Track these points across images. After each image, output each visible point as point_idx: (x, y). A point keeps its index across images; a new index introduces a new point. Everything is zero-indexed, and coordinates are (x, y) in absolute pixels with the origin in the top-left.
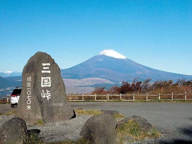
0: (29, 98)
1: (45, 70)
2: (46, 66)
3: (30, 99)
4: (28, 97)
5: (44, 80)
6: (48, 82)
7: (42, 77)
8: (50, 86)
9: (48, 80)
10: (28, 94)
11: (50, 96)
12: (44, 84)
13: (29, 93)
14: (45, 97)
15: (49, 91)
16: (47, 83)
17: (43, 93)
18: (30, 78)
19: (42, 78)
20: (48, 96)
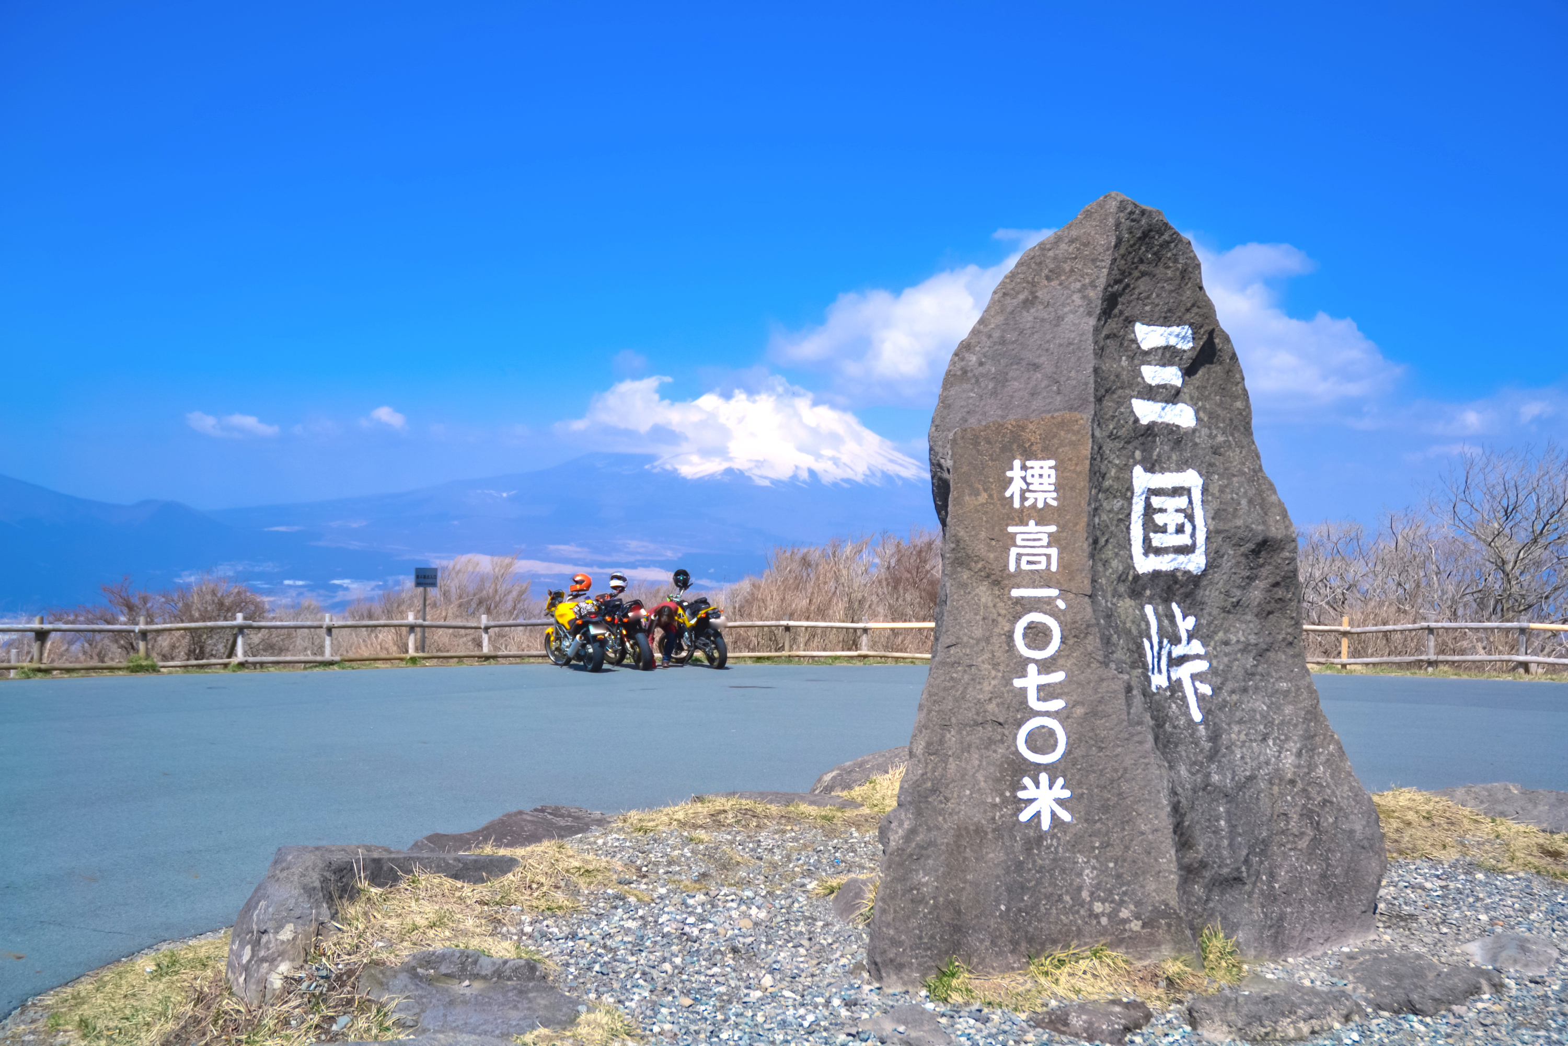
0: (1046, 692)
1: (1151, 393)
2: (1167, 355)
3: (1058, 706)
4: (1031, 681)
5: (1156, 502)
6: (1188, 528)
7: (1138, 470)
8: (1196, 563)
9: (1182, 501)
10: (1029, 653)
11: (1203, 666)
12: (1157, 540)
13: (1037, 636)
14: (1165, 684)
15: (1192, 623)
16: (1180, 530)
17: (1155, 640)
18: (1041, 467)
19: (1141, 479)
20: (1183, 673)
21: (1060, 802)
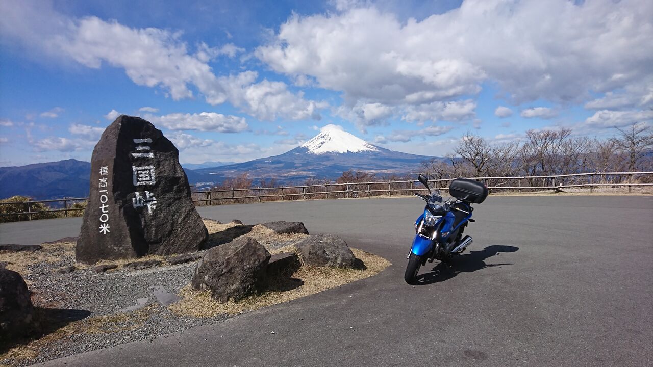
0: (105, 209)
1: (139, 152)
2: (144, 144)
3: (107, 211)
4: (103, 207)
5: (139, 172)
6: (149, 177)
7: (134, 166)
8: (153, 183)
9: (148, 172)
10: (103, 202)
11: (155, 202)
12: (140, 179)
13: (104, 199)
14: (142, 206)
15: (152, 194)
17: (138, 198)
18: (106, 168)
19: (135, 168)
20: (149, 204)
21: (108, 229)
